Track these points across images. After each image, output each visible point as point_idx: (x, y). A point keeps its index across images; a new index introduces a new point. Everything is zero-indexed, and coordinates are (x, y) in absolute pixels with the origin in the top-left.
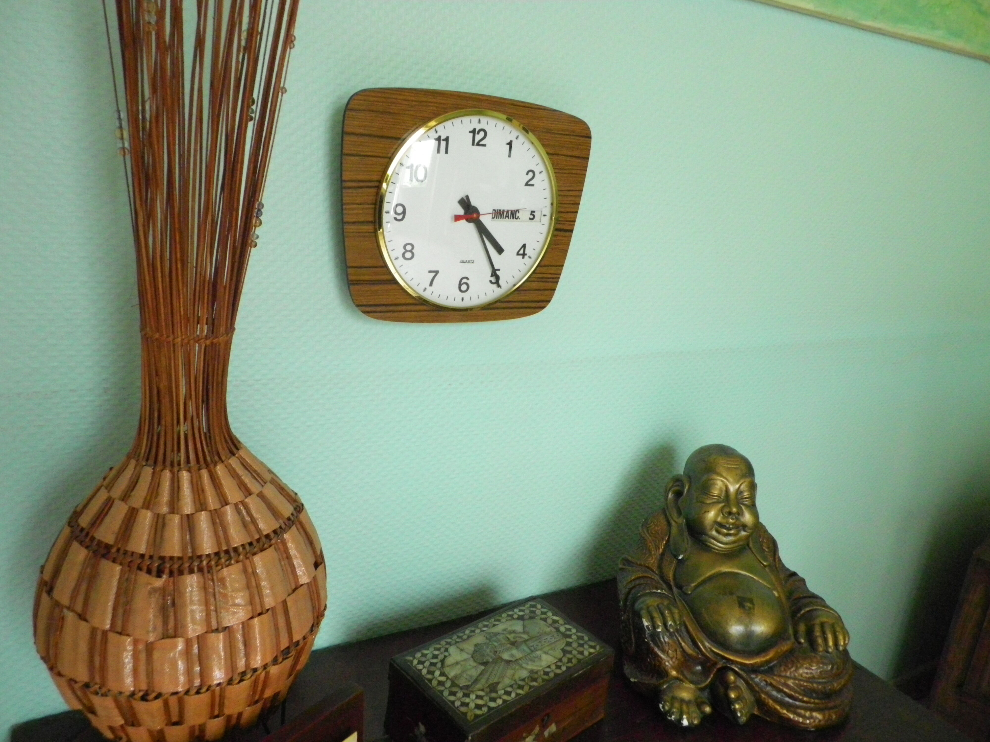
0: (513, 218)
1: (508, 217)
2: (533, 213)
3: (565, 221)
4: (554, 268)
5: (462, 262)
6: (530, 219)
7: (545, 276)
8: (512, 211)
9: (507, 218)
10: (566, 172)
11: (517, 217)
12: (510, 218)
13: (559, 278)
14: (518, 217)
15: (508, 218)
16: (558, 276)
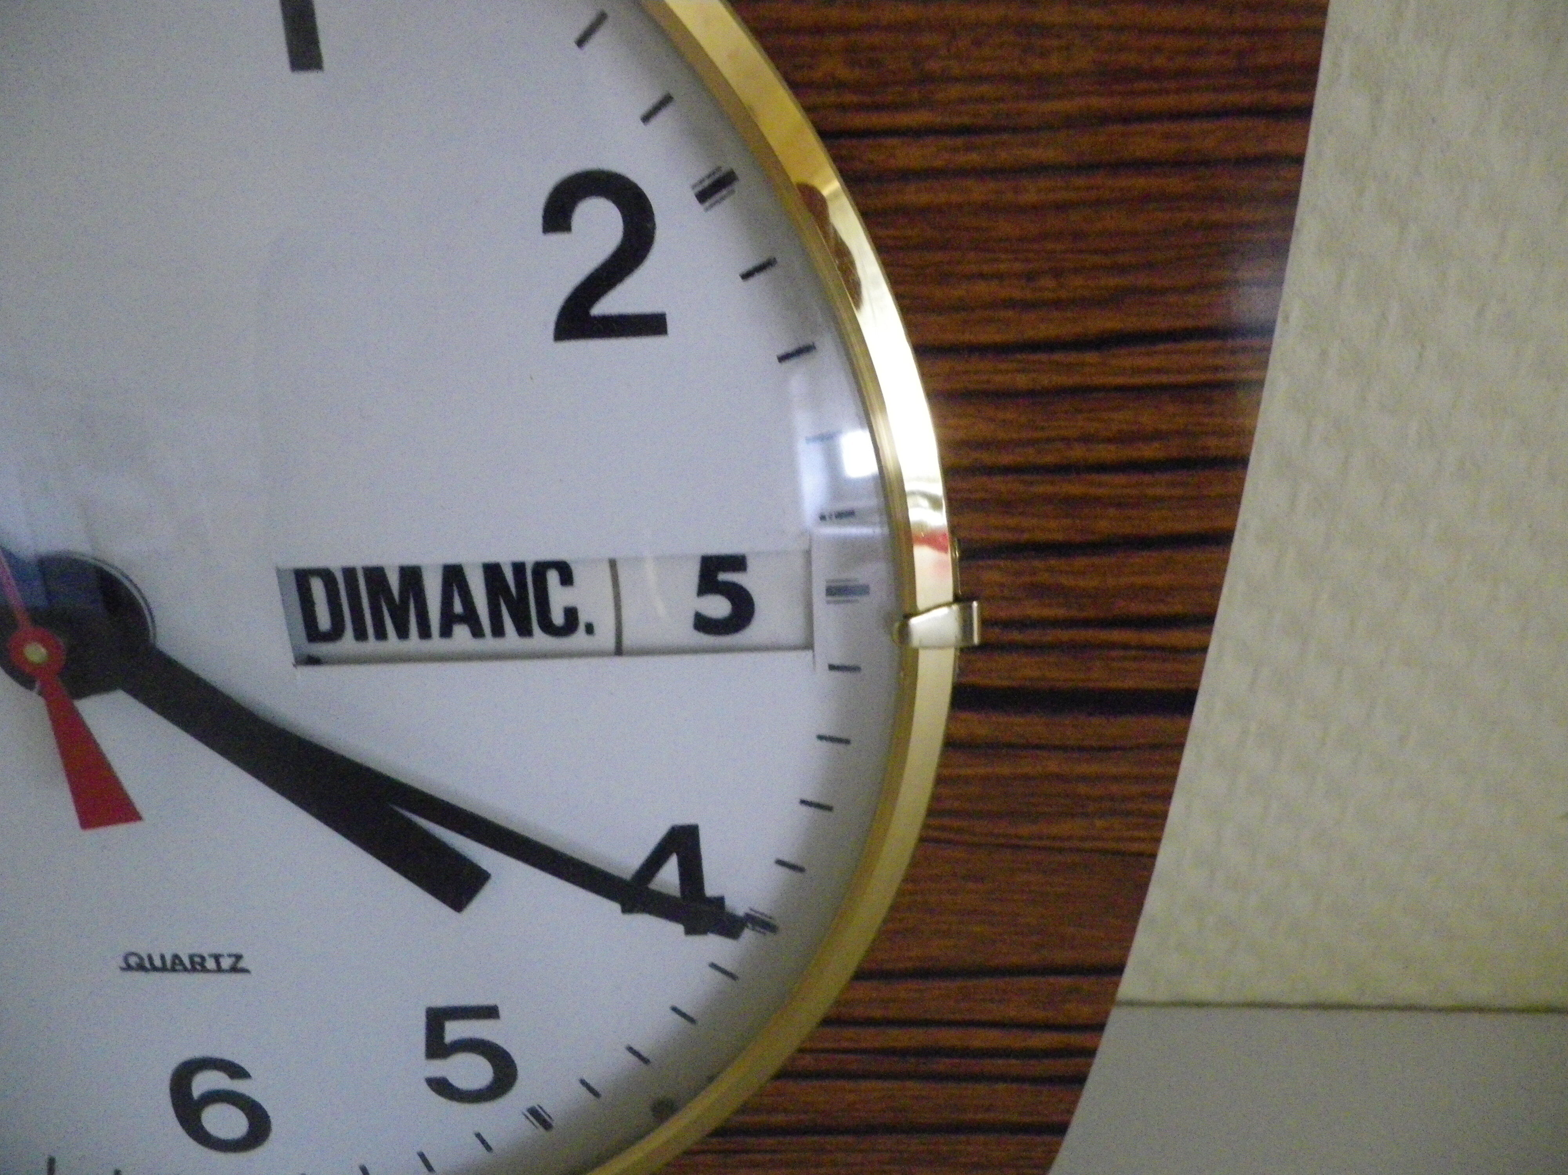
0: (524, 630)
1: (470, 618)
2: (723, 577)
3: (1086, 623)
4: (1026, 982)
5: (141, 967)
6: (703, 624)
7: (950, 1037)
8: (492, 571)
9: (461, 632)
10: (1035, 154)
11: (558, 618)
12: (498, 631)
13: (1090, 1053)
14: (571, 614)
15: (477, 632)
16: (1076, 1039)
